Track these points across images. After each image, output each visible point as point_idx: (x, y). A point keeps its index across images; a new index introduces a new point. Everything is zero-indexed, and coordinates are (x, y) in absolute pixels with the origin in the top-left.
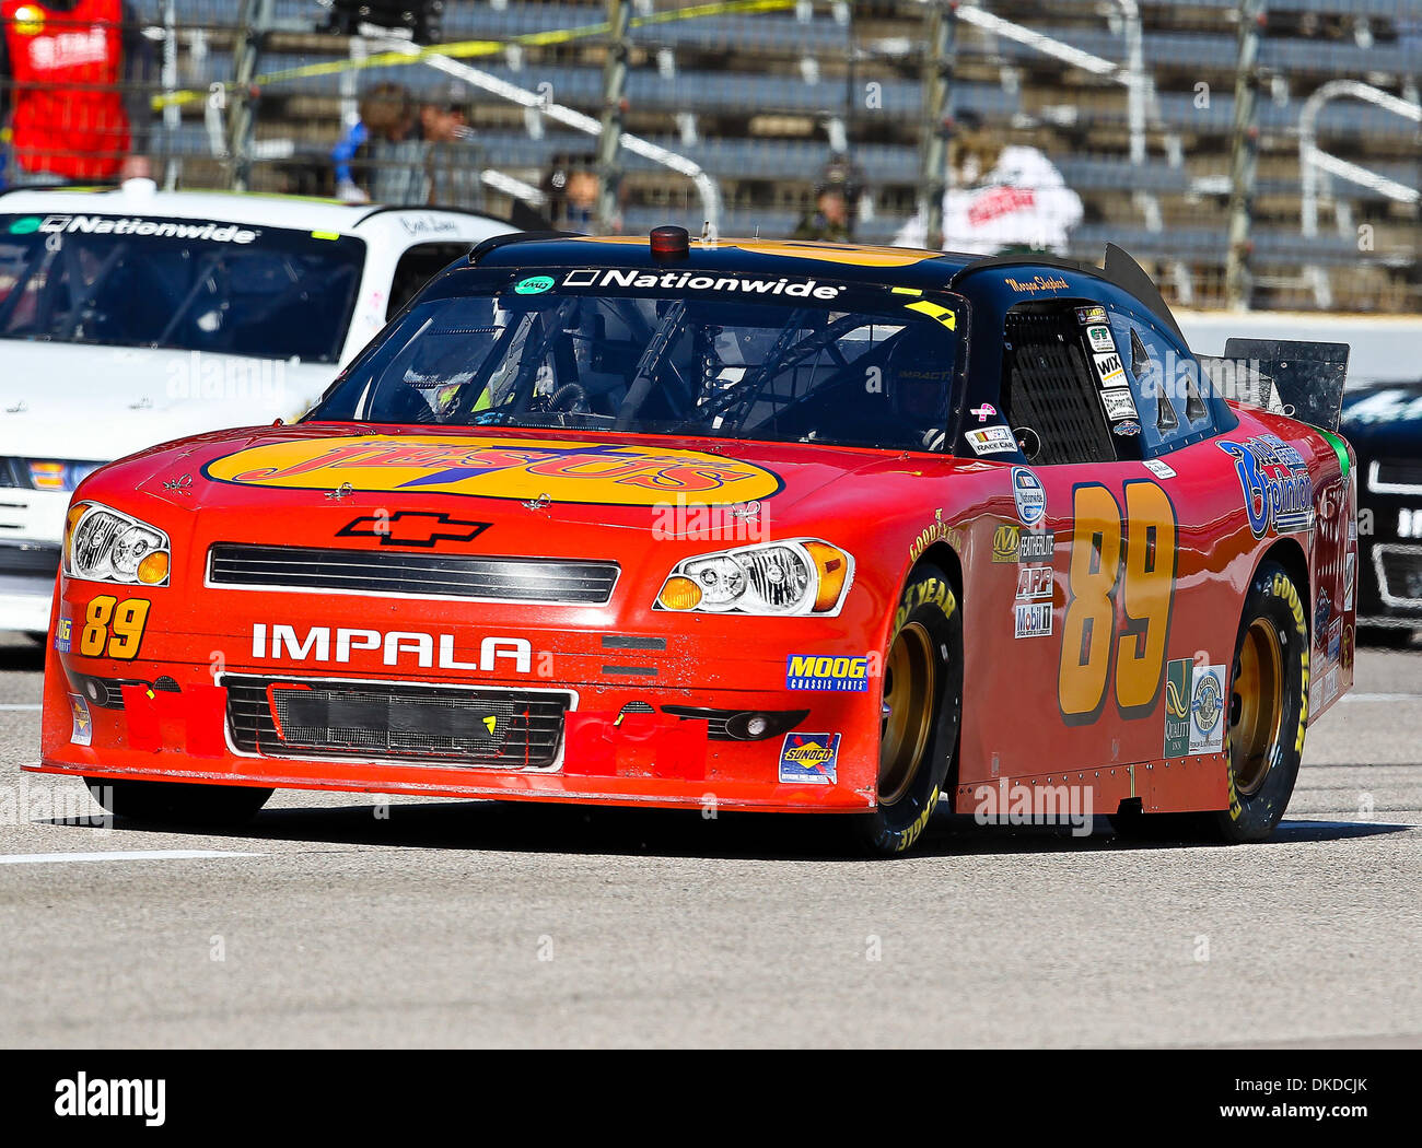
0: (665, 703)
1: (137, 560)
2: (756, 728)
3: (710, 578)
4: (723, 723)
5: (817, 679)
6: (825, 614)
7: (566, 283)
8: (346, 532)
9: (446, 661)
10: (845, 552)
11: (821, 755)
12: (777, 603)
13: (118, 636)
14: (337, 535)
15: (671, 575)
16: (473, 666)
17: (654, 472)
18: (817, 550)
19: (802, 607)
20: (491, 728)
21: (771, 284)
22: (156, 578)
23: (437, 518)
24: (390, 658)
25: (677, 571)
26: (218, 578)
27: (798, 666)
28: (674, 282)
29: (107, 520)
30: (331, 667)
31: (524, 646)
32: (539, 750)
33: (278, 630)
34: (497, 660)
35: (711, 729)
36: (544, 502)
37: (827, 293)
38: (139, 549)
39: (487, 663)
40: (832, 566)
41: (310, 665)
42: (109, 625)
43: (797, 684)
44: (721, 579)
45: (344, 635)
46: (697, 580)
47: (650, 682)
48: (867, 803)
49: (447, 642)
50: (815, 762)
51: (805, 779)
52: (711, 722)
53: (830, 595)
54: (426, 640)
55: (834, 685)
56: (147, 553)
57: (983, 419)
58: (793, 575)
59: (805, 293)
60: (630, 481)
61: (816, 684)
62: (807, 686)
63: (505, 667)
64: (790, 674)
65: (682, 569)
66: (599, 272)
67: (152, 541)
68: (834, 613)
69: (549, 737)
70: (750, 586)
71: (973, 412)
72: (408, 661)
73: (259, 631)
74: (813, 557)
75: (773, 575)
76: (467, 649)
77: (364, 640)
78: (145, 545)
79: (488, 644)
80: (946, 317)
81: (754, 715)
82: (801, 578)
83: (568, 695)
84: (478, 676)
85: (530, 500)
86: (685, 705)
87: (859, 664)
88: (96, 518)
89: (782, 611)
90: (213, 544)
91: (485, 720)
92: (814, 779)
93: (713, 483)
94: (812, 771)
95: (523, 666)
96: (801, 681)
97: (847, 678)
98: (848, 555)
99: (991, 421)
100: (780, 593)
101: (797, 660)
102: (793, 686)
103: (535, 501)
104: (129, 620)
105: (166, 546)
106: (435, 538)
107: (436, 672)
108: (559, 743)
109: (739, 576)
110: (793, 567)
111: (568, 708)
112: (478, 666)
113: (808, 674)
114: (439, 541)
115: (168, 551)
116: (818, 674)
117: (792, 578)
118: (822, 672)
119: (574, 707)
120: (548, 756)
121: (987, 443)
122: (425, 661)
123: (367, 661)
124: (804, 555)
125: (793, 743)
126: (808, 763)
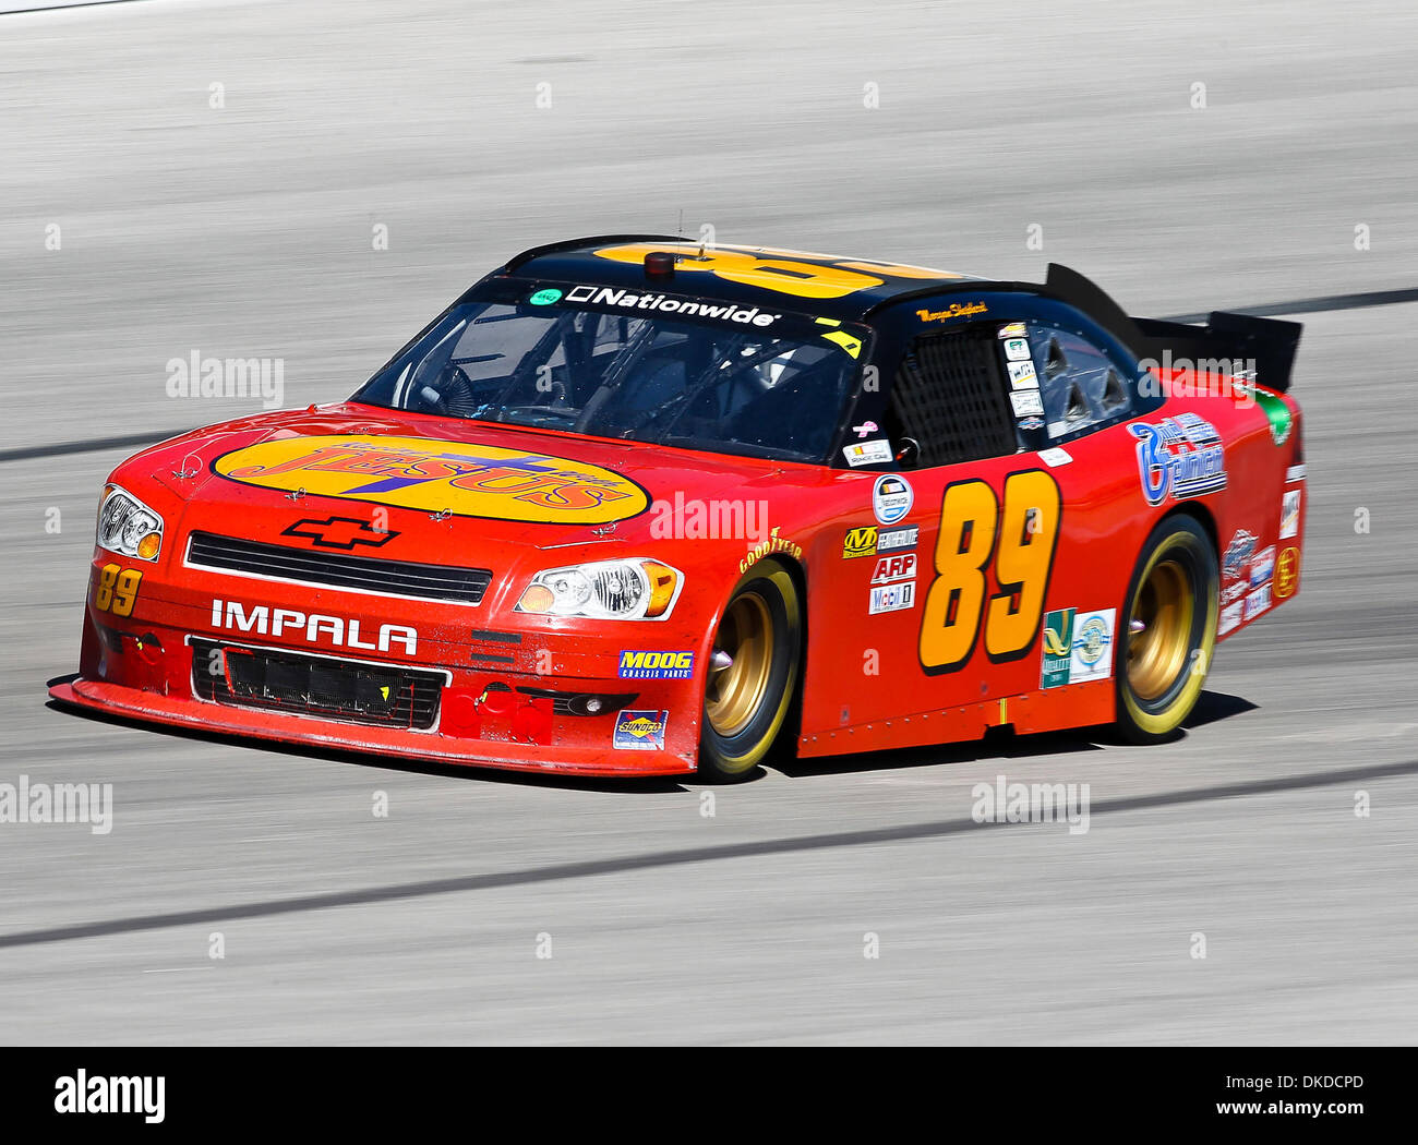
0: (519, 684)
1: (139, 538)
2: (593, 707)
3: (562, 587)
4: (566, 702)
5: (646, 670)
6: (656, 619)
7: (567, 299)
8: (289, 532)
9: (353, 642)
10: (674, 569)
11: (651, 727)
12: (614, 610)
13: (119, 598)
14: (282, 534)
15: (532, 584)
16: (372, 647)
17: (549, 489)
18: (651, 568)
19: (636, 613)
20: (385, 695)
21: (723, 310)
22: (150, 554)
23: (360, 525)
24: (312, 636)
25: (537, 580)
26: (193, 559)
27: (629, 659)
28: (649, 303)
29: (123, 501)
30: (268, 639)
31: (412, 632)
32: (421, 716)
33: (232, 606)
34: (391, 643)
35: (556, 706)
36: (448, 514)
37: (765, 320)
38: (142, 529)
39: (384, 646)
40: (663, 581)
41: (252, 636)
42: (114, 588)
43: (628, 674)
44: (571, 589)
45: (279, 614)
46: (551, 588)
47: (508, 668)
48: (686, 766)
49: (354, 625)
50: (644, 733)
51: (635, 746)
52: (555, 701)
53: (660, 603)
54: (339, 623)
55: (661, 674)
56: (147, 533)
57: (863, 435)
58: (630, 587)
59: (746, 320)
60: (524, 498)
61: (645, 674)
62: (636, 676)
63: (397, 649)
64: (622, 666)
65: (540, 580)
66: (596, 289)
67: (151, 524)
68: (664, 617)
69: (429, 705)
70: (594, 595)
71: (856, 429)
72: (325, 638)
73: (217, 604)
74: (648, 574)
75: (614, 588)
76: (369, 633)
77: (293, 619)
78: (146, 525)
79: (385, 629)
80: (852, 346)
81: (592, 696)
82: (636, 590)
83: (445, 674)
84: (376, 655)
85: (436, 512)
86: (535, 687)
87: (685, 657)
88: (117, 499)
89: (619, 616)
90: (192, 532)
91: (382, 689)
92: (644, 746)
93: (592, 502)
94: (643, 739)
95: (411, 650)
96: (631, 672)
97: (674, 669)
98: (677, 571)
99: (871, 437)
100: (617, 602)
101: (629, 655)
102: (624, 675)
103: (440, 513)
104: (127, 586)
105: (160, 529)
106: (354, 541)
107: (344, 650)
108: (437, 711)
109: (586, 587)
110: (630, 581)
111: (444, 684)
112: (377, 647)
113: (638, 666)
114: (356, 545)
115: (161, 533)
116: (647, 666)
117: (628, 590)
118: (651, 664)
119: (448, 685)
120: (428, 723)
121: (862, 456)
122: (338, 640)
123: (294, 637)
124: (641, 573)
125: (626, 718)
126: (639, 734)
